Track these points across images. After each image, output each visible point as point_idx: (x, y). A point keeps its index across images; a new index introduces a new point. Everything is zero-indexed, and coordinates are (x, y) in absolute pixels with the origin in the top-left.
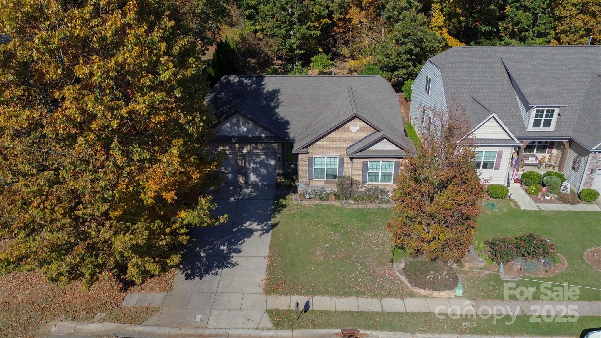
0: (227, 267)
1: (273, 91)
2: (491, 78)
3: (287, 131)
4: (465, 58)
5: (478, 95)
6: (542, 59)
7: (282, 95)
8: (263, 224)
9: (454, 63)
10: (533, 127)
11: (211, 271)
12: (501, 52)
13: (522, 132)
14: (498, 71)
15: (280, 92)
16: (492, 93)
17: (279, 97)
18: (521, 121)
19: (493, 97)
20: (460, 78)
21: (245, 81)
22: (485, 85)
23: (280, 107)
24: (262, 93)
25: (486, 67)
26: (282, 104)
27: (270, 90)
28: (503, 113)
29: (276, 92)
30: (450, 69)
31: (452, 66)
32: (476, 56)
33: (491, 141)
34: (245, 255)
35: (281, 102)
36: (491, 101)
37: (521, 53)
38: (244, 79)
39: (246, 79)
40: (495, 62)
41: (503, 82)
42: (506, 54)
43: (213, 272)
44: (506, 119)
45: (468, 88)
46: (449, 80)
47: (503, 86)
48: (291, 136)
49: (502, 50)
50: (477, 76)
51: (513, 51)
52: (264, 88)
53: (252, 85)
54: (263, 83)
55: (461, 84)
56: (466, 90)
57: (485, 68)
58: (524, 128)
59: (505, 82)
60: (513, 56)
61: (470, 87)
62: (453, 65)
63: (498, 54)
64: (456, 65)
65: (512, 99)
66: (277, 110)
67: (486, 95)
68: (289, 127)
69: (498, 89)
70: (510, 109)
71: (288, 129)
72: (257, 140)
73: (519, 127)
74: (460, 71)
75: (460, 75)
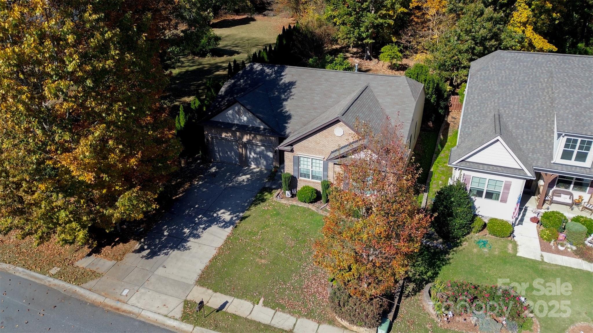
0: (179, 249)
1: (289, 83)
2: (530, 92)
3: (286, 125)
4: (505, 65)
5: (505, 111)
7: (296, 88)
9: (489, 70)
10: (561, 158)
11: (163, 250)
12: (555, 61)
13: (546, 163)
14: (542, 85)
15: (295, 85)
16: (524, 111)
17: (292, 90)
18: (550, 149)
19: (524, 116)
20: (490, 89)
21: (267, 70)
22: (519, 100)
23: (289, 100)
24: (278, 84)
25: (528, 78)
26: (292, 97)
27: (287, 81)
28: (530, 137)
29: (292, 84)
30: (482, 77)
31: (485, 73)
32: (521, 63)
33: (495, 168)
34: (200, 242)
35: (292, 95)
36: (519, 120)
37: (583, 65)
38: (266, 68)
39: (268, 69)
40: (542, 73)
41: (544, 99)
42: (561, 65)
43: (165, 251)
44: (531, 144)
45: (496, 101)
46: (476, 89)
47: (542, 104)
48: (288, 131)
49: (558, 59)
50: (512, 89)
51: (573, 61)
52: (282, 79)
53: (271, 74)
54: (283, 74)
55: (489, 96)
56: (493, 104)
57: (526, 79)
58: (551, 158)
60: (569, 68)
61: (499, 100)
62: (488, 72)
63: (550, 64)
64: (491, 73)
65: (548, 120)
66: (285, 103)
67: (516, 112)
68: (289, 121)
69: (534, 107)
70: (541, 132)
71: (287, 123)
72: (256, 131)
73: (544, 156)
74: (494, 81)
75: (492, 85)
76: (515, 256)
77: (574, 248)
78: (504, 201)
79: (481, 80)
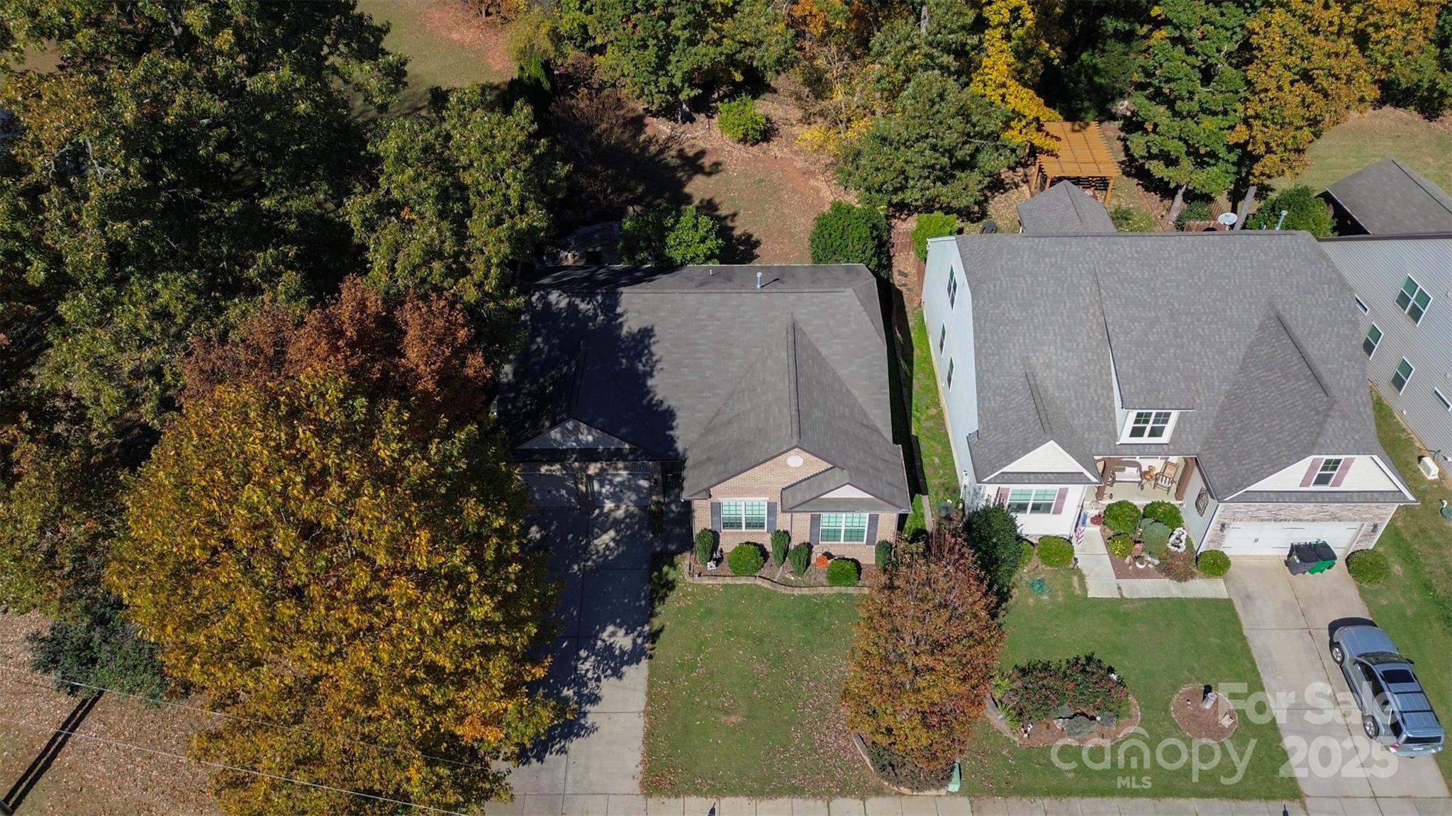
0: (578, 735)
1: (639, 331)
2: (1068, 318)
3: (671, 432)
4: (1022, 266)
5: (1038, 359)
6: (1177, 268)
7: (658, 341)
8: (636, 633)
9: (999, 279)
10: (1131, 436)
11: (552, 746)
12: (1097, 249)
13: (1109, 446)
14: (1084, 299)
15: (654, 336)
16: (1065, 354)
17: (653, 348)
18: (1111, 419)
19: (1066, 364)
20: (1007, 317)
21: (583, 306)
22: (1055, 334)
23: (655, 373)
24: (619, 336)
25: (1062, 289)
26: (659, 366)
27: (635, 329)
28: (1081, 402)
29: (647, 333)
30: (991, 295)
31: (995, 286)
32: (1047, 260)
33: (1046, 477)
34: (605, 709)
35: (656, 362)
36: (1060, 374)
37: (1137, 252)
38: (578, 301)
39: (583, 301)
40: (1081, 274)
41: (1091, 327)
42: (1106, 256)
43: (557, 747)
44: (1085, 416)
45: (1021, 341)
46: (986, 322)
47: (1089, 337)
48: (680, 446)
49: (1100, 243)
50: (1041, 313)
51: (1122, 246)
52: (621, 324)
53: (596, 315)
54: (619, 310)
55: (1008, 331)
56: (1017, 347)
57: (1059, 289)
58: (1115, 436)
59: (1094, 327)
60: (1119, 262)
61: (1024, 339)
63: (1089, 256)
64: (1004, 285)
65: (1102, 367)
66: (650, 382)
67: (1054, 357)
68: (674, 424)
69: (1078, 345)
70: (1096, 391)
71: (672, 428)
72: (613, 456)
73: (1105, 433)
74: (1011, 300)
75: (1009, 310)
76: (1086, 598)
77: (1157, 562)
78: (1058, 511)
79: (990, 301)
